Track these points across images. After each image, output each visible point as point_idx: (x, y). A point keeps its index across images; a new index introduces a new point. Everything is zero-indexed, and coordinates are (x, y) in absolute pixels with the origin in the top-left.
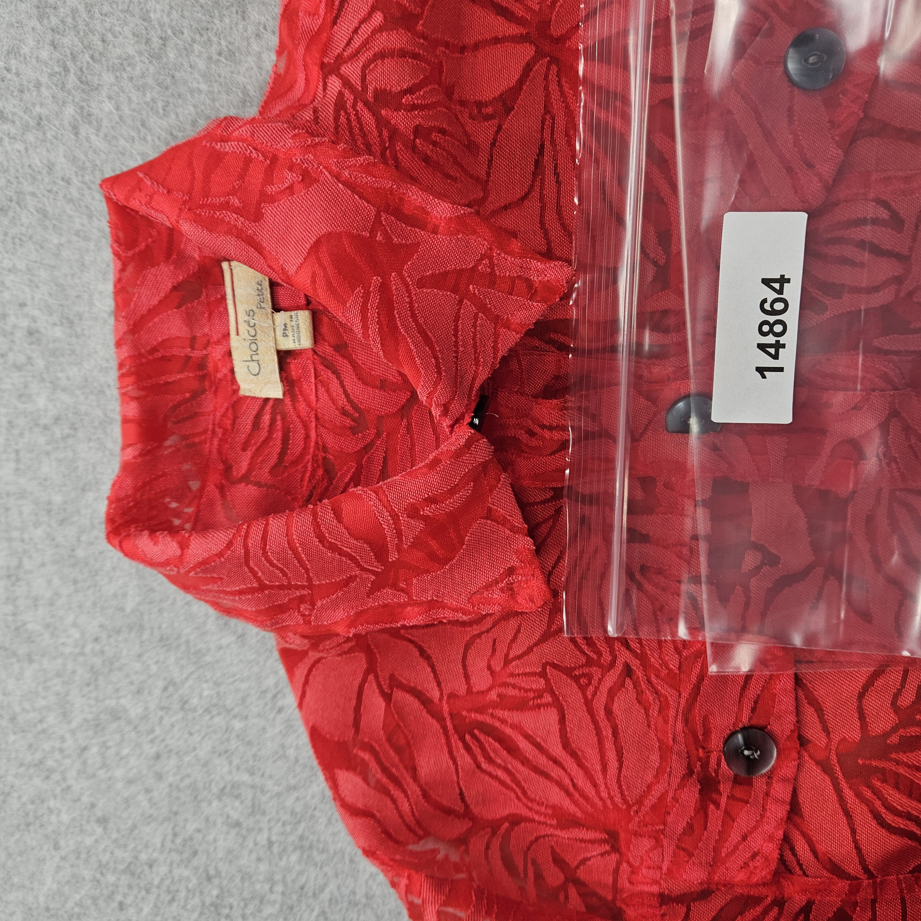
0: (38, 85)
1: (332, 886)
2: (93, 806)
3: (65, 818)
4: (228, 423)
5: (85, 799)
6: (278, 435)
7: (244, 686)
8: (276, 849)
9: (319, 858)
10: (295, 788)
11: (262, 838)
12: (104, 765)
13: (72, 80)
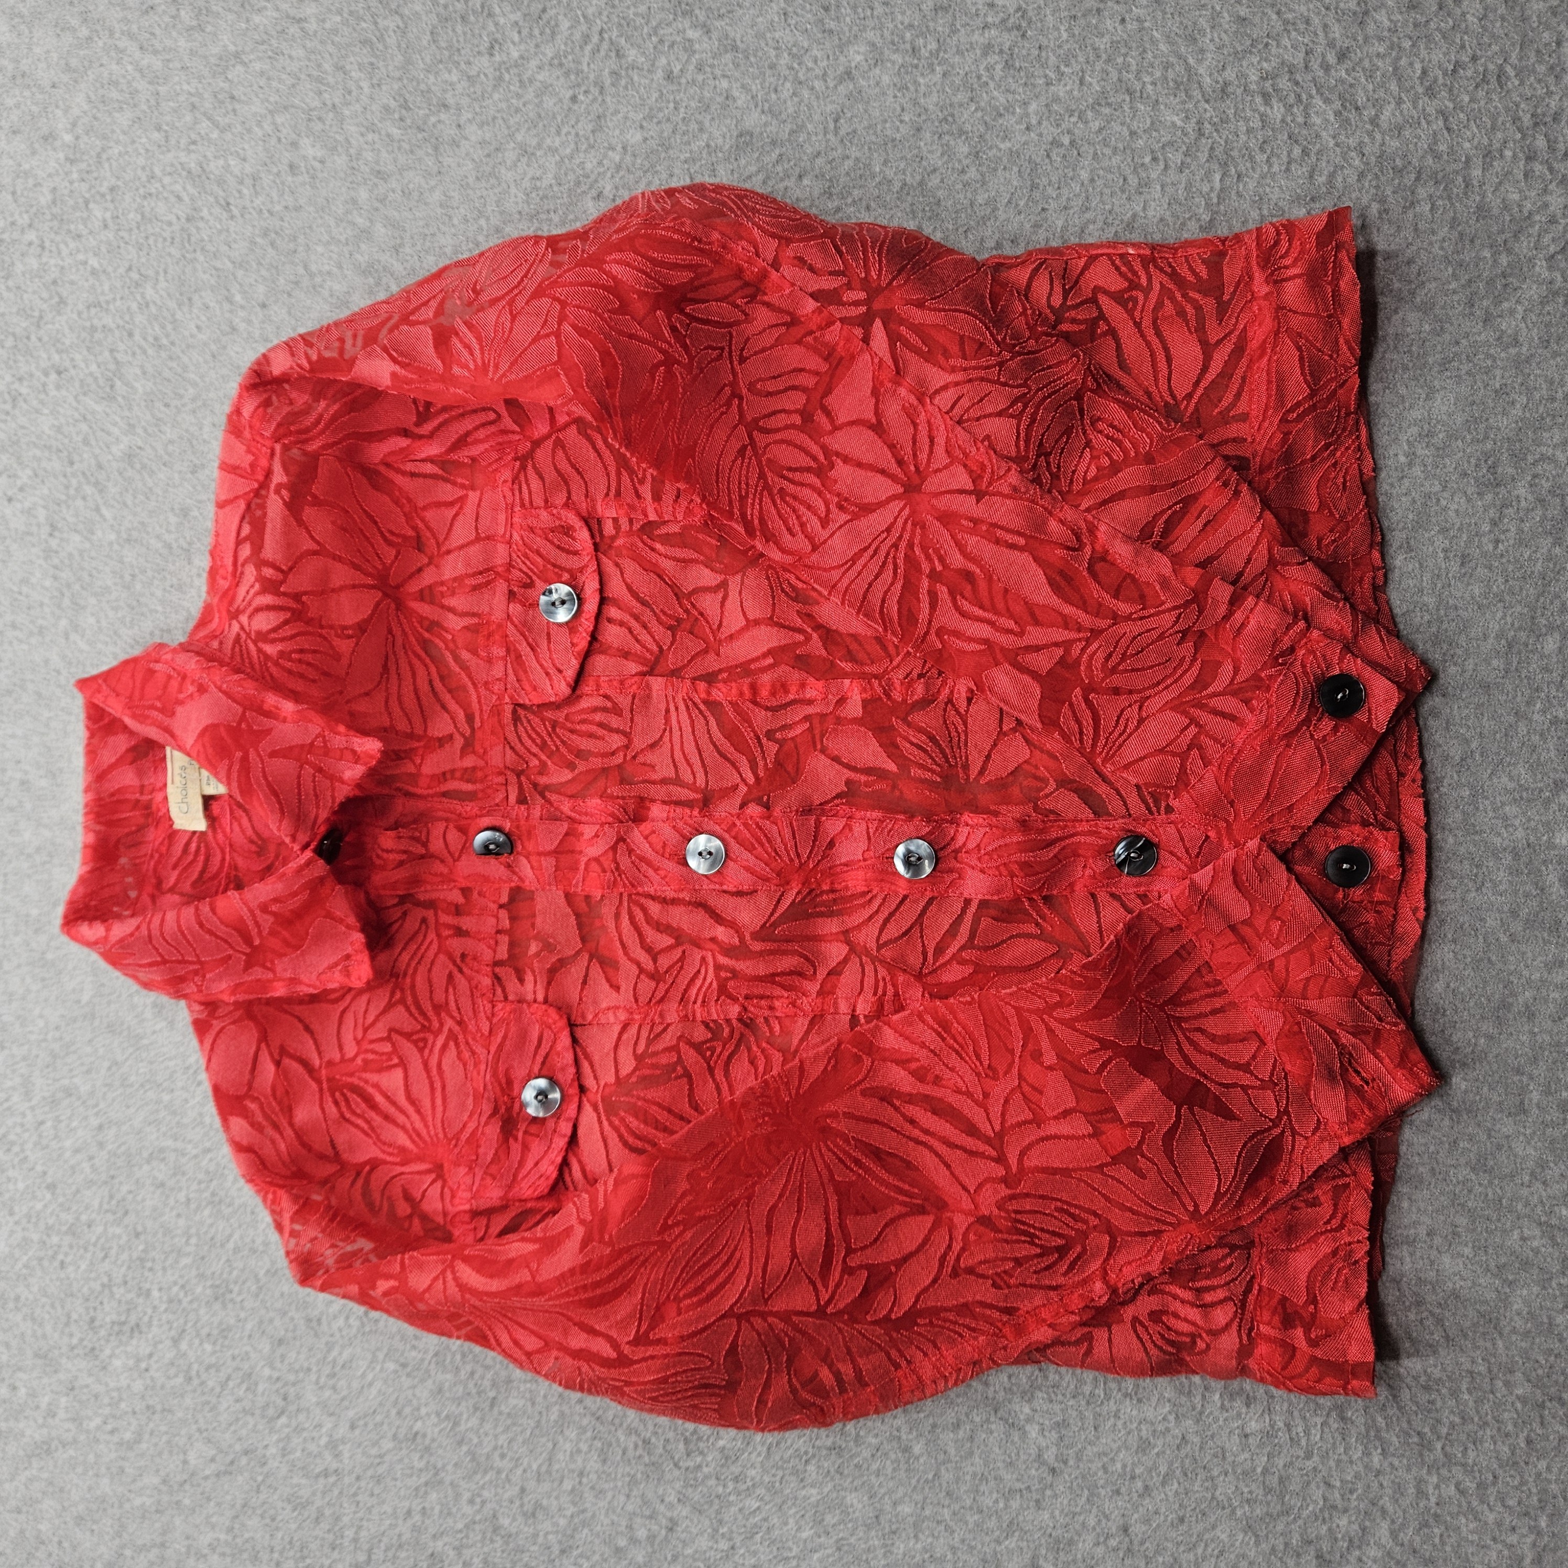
0: (42, 605)
1: (236, 1236)
2: (45, 1173)
3: (21, 1186)
4: (164, 849)
5: (39, 1168)
6: (202, 858)
7: (172, 1063)
8: (193, 1206)
9: (227, 1211)
10: (209, 1150)
11: (182, 1197)
12: (56, 1137)
13: (66, 602)
